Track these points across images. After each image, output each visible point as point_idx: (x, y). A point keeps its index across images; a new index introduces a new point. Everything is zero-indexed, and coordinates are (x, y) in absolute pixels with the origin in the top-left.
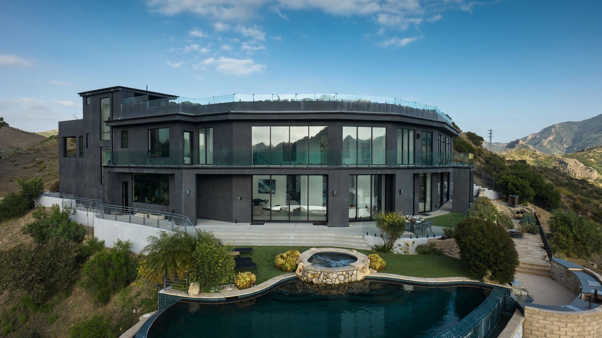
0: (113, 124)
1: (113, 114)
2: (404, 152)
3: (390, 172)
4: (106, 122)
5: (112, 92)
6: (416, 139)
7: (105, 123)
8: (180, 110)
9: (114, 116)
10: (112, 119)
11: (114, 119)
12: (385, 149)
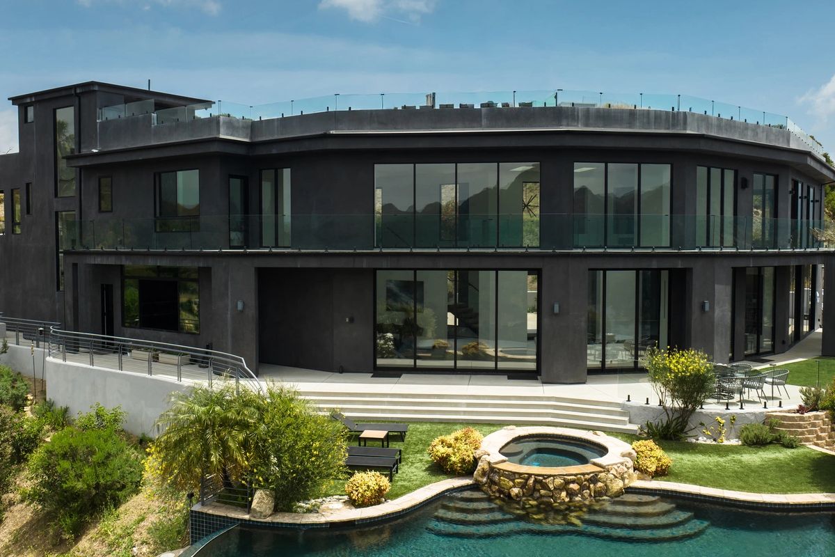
0: (82, 163)
1: (82, 141)
2: (711, 218)
3: (680, 264)
4: (68, 158)
5: (77, 95)
6: (740, 191)
7: (65, 160)
8: (222, 130)
9: (82, 146)
10: (80, 152)
11: (84, 151)
12: (669, 214)
